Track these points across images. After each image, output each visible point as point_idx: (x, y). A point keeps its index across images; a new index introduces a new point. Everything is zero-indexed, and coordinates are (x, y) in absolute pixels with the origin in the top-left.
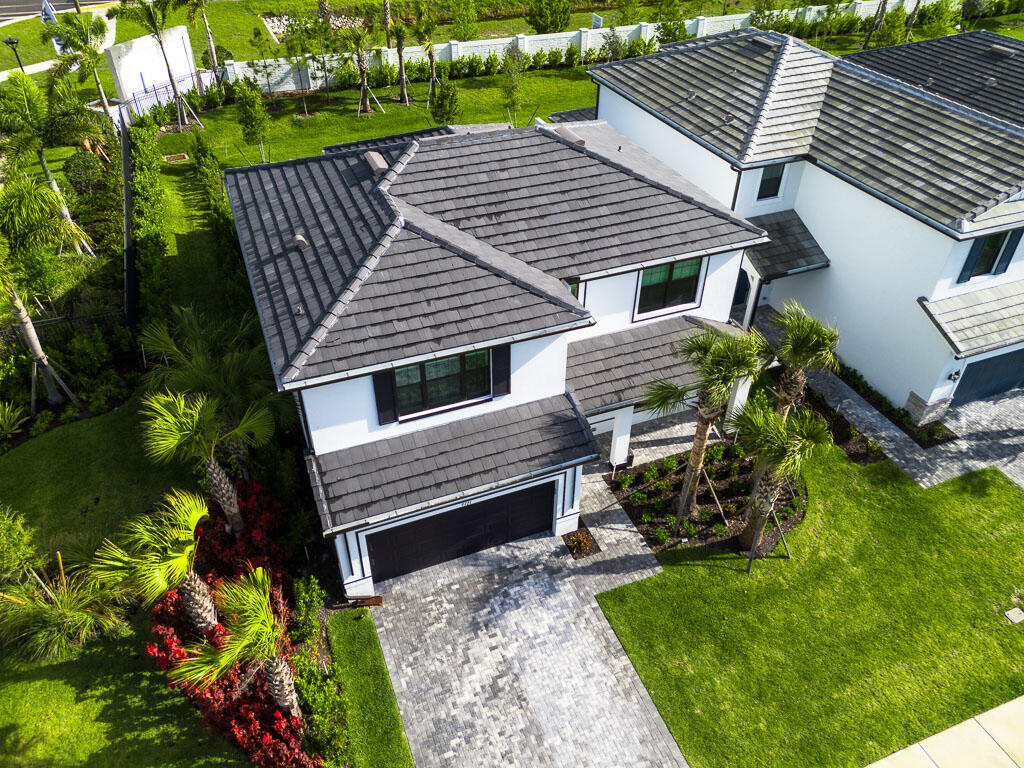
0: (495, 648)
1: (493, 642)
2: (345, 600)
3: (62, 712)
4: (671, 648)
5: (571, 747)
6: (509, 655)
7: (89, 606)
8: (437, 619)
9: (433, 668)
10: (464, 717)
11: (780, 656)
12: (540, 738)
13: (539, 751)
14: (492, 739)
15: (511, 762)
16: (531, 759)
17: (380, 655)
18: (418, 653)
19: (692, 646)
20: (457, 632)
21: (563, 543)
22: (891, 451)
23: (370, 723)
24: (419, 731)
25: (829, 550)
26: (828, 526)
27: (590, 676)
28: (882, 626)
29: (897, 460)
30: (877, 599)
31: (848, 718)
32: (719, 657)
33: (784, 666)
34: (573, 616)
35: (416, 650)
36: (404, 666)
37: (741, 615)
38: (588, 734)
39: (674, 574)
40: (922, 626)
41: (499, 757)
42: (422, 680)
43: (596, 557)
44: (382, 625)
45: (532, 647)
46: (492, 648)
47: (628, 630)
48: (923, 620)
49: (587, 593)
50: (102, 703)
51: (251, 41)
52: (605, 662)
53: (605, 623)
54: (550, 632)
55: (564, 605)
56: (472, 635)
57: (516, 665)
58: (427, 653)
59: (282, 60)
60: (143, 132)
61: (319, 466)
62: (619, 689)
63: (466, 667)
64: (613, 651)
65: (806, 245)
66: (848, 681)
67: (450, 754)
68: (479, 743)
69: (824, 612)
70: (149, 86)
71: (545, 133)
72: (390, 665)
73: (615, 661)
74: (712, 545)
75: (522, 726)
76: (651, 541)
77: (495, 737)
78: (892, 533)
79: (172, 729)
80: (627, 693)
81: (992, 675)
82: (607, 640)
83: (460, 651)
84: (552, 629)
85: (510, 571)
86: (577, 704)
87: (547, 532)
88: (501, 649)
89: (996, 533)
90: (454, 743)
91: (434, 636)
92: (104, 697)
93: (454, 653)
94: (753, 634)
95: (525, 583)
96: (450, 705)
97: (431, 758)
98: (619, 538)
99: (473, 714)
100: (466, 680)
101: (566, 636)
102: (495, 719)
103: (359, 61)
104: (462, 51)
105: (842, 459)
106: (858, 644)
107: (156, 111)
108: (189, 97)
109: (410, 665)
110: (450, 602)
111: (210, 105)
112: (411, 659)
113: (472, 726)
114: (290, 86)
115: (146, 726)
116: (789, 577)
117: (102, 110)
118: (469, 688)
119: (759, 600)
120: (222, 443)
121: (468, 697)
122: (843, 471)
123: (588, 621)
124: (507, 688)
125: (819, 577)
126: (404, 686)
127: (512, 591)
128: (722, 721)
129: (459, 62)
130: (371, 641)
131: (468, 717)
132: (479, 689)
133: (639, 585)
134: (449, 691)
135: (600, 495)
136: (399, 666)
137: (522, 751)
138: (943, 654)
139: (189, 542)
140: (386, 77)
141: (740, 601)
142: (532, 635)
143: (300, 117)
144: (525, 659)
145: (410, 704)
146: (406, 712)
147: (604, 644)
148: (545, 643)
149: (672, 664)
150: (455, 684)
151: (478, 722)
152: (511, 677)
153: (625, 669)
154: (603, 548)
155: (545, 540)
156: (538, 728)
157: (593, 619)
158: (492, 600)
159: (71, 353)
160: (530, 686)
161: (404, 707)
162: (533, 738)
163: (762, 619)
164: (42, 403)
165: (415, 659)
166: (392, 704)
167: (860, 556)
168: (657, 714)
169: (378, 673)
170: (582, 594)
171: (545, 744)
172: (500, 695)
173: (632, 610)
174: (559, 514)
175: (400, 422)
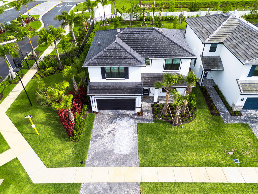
0: (114, 126)
1: (114, 125)
2: (92, 111)
3: (42, 114)
4: (147, 136)
5: (118, 145)
6: (115, 128)
7: (51, 100)
8: (106, 119)
9: (101, 126)
10: (102, 134)
11: (169, 143)
12: (114, 142)
13: (112, 144)
14: (105, 139)
15: (107, 144)
16: (110, 144)
17: (94, 121)
18: (100, 123)
19: (151, 137)
20: (109, 122)
21: (136, 113)
22: (222, 115)
23: (87, 131)
24: (94, 134)
25: (193, 129)
26: (196, 125)
27: (129, 135)
28: (195, 145)
29: (222, 116)
30: (198, 140)
31: (176, 158)
32: (156, 140)
33: (168, 145)
34: (131, 125)
35: (100, 122)
36: (97, 124)
37: (165, 135)
38: (123, 144)
39: (155, 124)
40: (205, 148)
41: (105, 142)
42: (98, 127)
43: (141, 117)
44: (96, 117)
45: (121, 128)
46: (113, 126)
47: (140, 130)
48: (206, 147)
49: (136, 122)
50: (47, 115)
51: (122, 8)
52: (133, 134)
53: (137, 128)
54: (125, 126)
55: (130, 123)
56: (111, 123)
57: (116, 130)
58: (102, 123)
59: (127, 13)
60: (97, 25)
61: (90, 84)
62: (133, 139)
63: (107, 127)
64: (135, 133)
65: (219, 64)
66: (181, 152)
67: (97, 139)
68: (103, 139)
69: (184, 140)
70: (101, 16)
71: (154, 29)
72: (94, 123)
73: (134, 134)
74: (167, 121)
75: (112, 139)
76: (154, 117)
77: (106, 139)
78: (210, 130)
79: (56, 122)
80: (134, 140)
81: (215, 161)
82: (135, 131)
83: (107, 125)
84: (126, 126)
85: (124, 115)
86: (123, 139)
87: (134, 110)
88: (115, 126)
89: (238, 137)
90: (99, 138)
91: (104, 121)
92: (48, 114)
93: (106, 125)
94: (166, 138)
95: (125, 118)
96: (101, 132)
97: (94, 139)
98: (148, 115)
99: (104, 135)
100: (106, 129)
101: (128, 128)
102: (108, 137)
103: (143, 14)
104: (169, 14)
105: (209, 113)
106: (187, 147)
107: (101, 21)
108: (108, 19)
109: (98, 124)
110: (110, 117)
111: (111, 21)
112: (98, 123)
113: (103, 136)
114: (129, 19)
115: (52, 120)
116: (180, 131)
117: (90, 20)
118: (105, 131)
119: (171, 133)
120: (75, 76)
121: (105, 132)
122: (207, 116)
123: (133, 127)
124: (112, 133)
125: (187, 133)
126: (95, 127)
127: (122, 118)
128: (149, 150)
129: (168, 17)
130: (93, 119)
131: (103, 135)
132: (107, 131)
133: (147, 124)
134: (102, 130)
135: (149, 107)
136: (96, 124)
137: (110, 143)
138: (206, 154)
139: (64, 89)
140: (150, 19)
141: (166, 132)
142: (121, 126)
143: (129, 26)
144: (118, 129)
145: (95, 130)
146: (93, 131)
147: (134, 131)
148: (123, 128)
149: (145, 138)
150: (104, 129)
151: (104, 136)
152: (114, 131)
153: (136, 136)
154: (144, 116)
155: (133, 112)
156: (114, 140)
157: (135, 127)
158: (117, 119)
159: (65, 61)
160: (117, 134)
161: (93, 130)
162: (112, 141)
163: (169, 137)
164: (58, 69)
165: (99, 124)
166: (91, 129)
167: (200, 132)
168: (137, 145)
169: (92, 124)
170: (135, 122)
171: (114, 143)
172: (111, 133)
173: (143, 127)
174: (136, 107)
175: (106, 79)
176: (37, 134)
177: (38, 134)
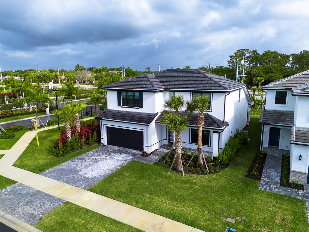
2: (101, 143)
4: (130, 171)
8: (106, 151)
9: (95, 154)
19: (134, 173)
24: (80, 157)
26: (208, 179)
27: (111, 166)
31: (138, 197)
37: (152, 176)
38: (95, 170)
40: (192, 202)
41: (81, 164)
44: (99, 148)
46: (106, 156)
47: (128, 166)
49: (134, 159)
55: (126, 159)
57: (105, 159)
58: (98, 152)
62: (111, 170)
65: (288, 119)
67: (78, 161)
75: (90, 164)
77: (85, 163)
85: (128, 152)
86: (102, 167)
87: (142, 150)
90: (81, 160)
91: (102, 152)
95: (126, 154)
96: (88, 157)
97: (75, 160)
98: (154, 157)
99: (88, 160)
100: (95, 157)
109: (93, 152)
110: (112, 150)
113: (85, 160)
116: (177, 178)
122: (236, 176)
124: (98, 160)
125: (183, 182)
126: (88, 153)
128: (116, 182)
137: (85, 166)
147: (121, 165)
148: (113, 160)
152: (101, 160)
158: (117, 153)
162: (88, 166)
163: (156, 179)
168: (109, 175)
170: (131, 159)
172: (95, 160)
173: (135, 164)
174: (144, 145)
175: (122, 107)
176: (37, 146)
177: (39, 146)
